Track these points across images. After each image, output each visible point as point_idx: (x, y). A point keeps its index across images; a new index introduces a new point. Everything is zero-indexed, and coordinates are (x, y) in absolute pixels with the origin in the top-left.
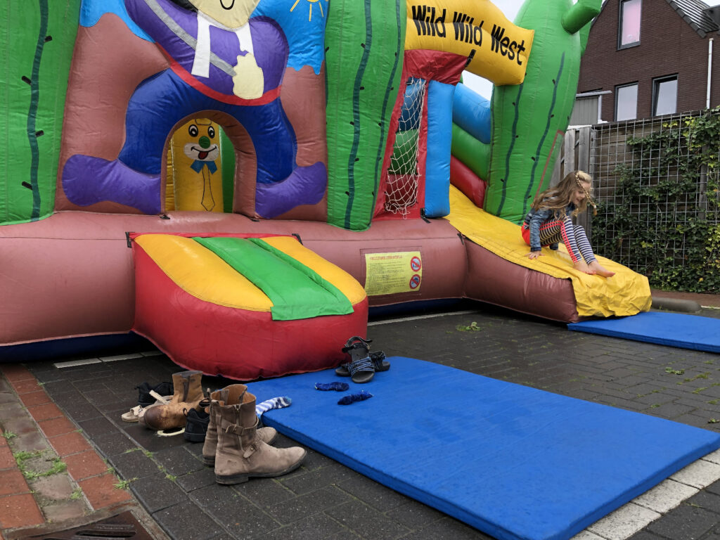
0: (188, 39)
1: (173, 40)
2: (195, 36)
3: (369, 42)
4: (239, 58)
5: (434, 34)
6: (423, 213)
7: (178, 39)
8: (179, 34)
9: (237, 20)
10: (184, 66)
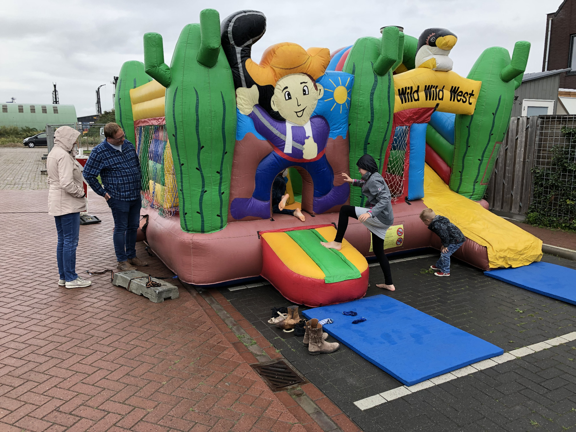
0: (282, 137)
1: (276, 138)
2: (285, 134)
3: (372, 119)
4: (306, 141)
5: (412, 101)
6: (406, 199)
7: (277, 137)
8: (278, 135)
9: (305, 121)
10: (280, 149)
